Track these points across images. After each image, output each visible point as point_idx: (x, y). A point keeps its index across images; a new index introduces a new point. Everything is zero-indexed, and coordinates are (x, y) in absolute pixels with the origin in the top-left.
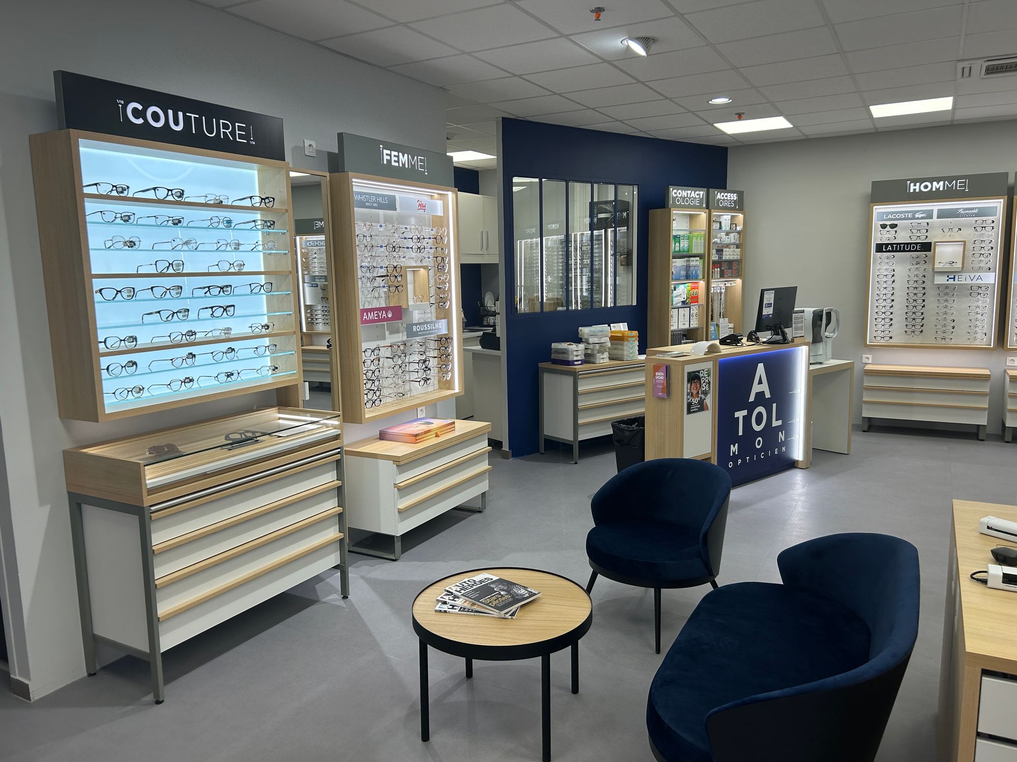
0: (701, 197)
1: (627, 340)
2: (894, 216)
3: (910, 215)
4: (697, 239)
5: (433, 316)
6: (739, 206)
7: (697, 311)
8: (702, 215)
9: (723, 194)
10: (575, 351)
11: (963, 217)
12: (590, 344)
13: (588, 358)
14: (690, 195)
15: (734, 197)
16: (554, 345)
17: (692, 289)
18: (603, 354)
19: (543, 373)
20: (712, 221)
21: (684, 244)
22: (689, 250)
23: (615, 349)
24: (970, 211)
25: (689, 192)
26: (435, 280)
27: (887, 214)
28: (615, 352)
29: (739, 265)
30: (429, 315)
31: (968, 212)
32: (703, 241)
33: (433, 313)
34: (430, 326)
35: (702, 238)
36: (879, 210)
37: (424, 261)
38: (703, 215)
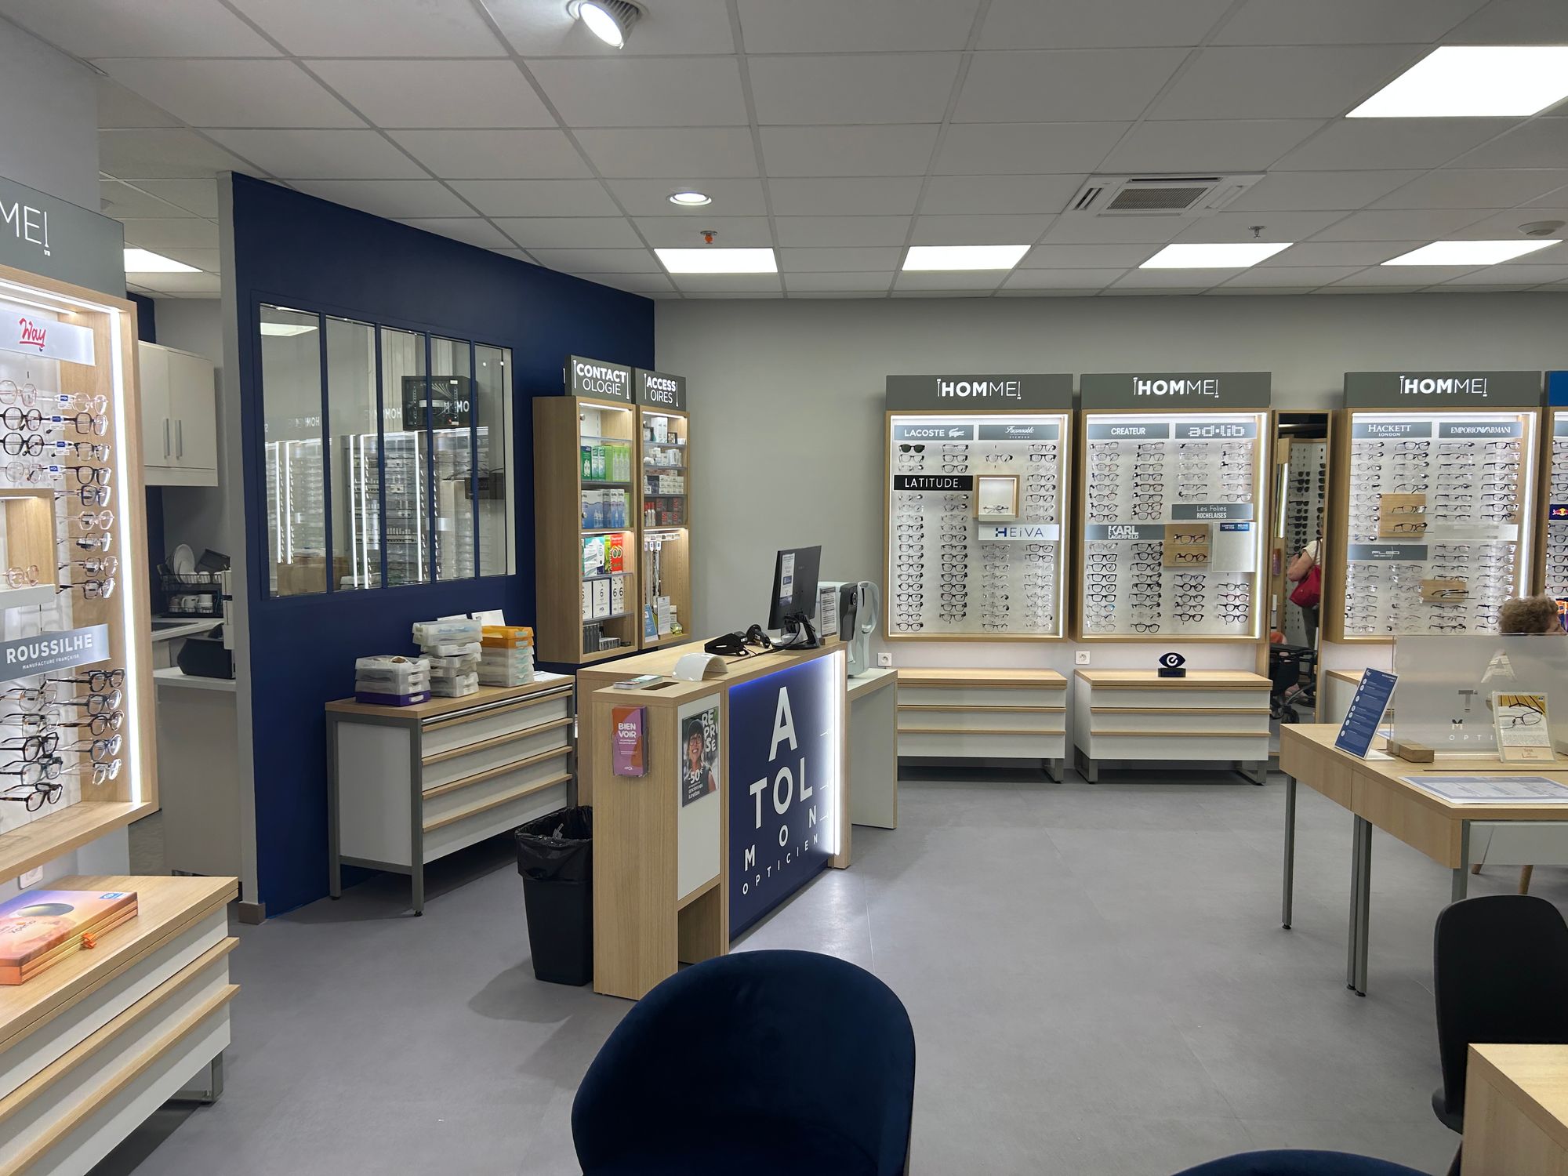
0: (623, 381)
1: (514, 647)
2: (919, 433)
3: (942, 433)
4: (619, 455)
5: (64, 617)
6: (679, 404)
7: (622, 586)
8: (624, 413)
9: (655, 379)
10: (412, 673)
11: (1014, 439)
12: (440, 658)
13: (439, 687)
14: (606, 376)
15: (671, 386)
16: (361, 663)
17: (613, 545)
18: (467, 676)
19: (337, 722)
20: (642, 426)
21: (598, 464)
22: (605, 475)
23: (489, 664)
24: (1023, 431)
25: (604, 370)
26: (72, 526)
27: (910, 428)
28: (488, 669)
29: (682, 505)
30: (54, 615)
31: (1020, 431)
32: (628, 461)
33: (64, 609)
34: (58, 644)
35: (627, 455)
36: (898, 421)
37: (38, 475)
38: (627, 415)
